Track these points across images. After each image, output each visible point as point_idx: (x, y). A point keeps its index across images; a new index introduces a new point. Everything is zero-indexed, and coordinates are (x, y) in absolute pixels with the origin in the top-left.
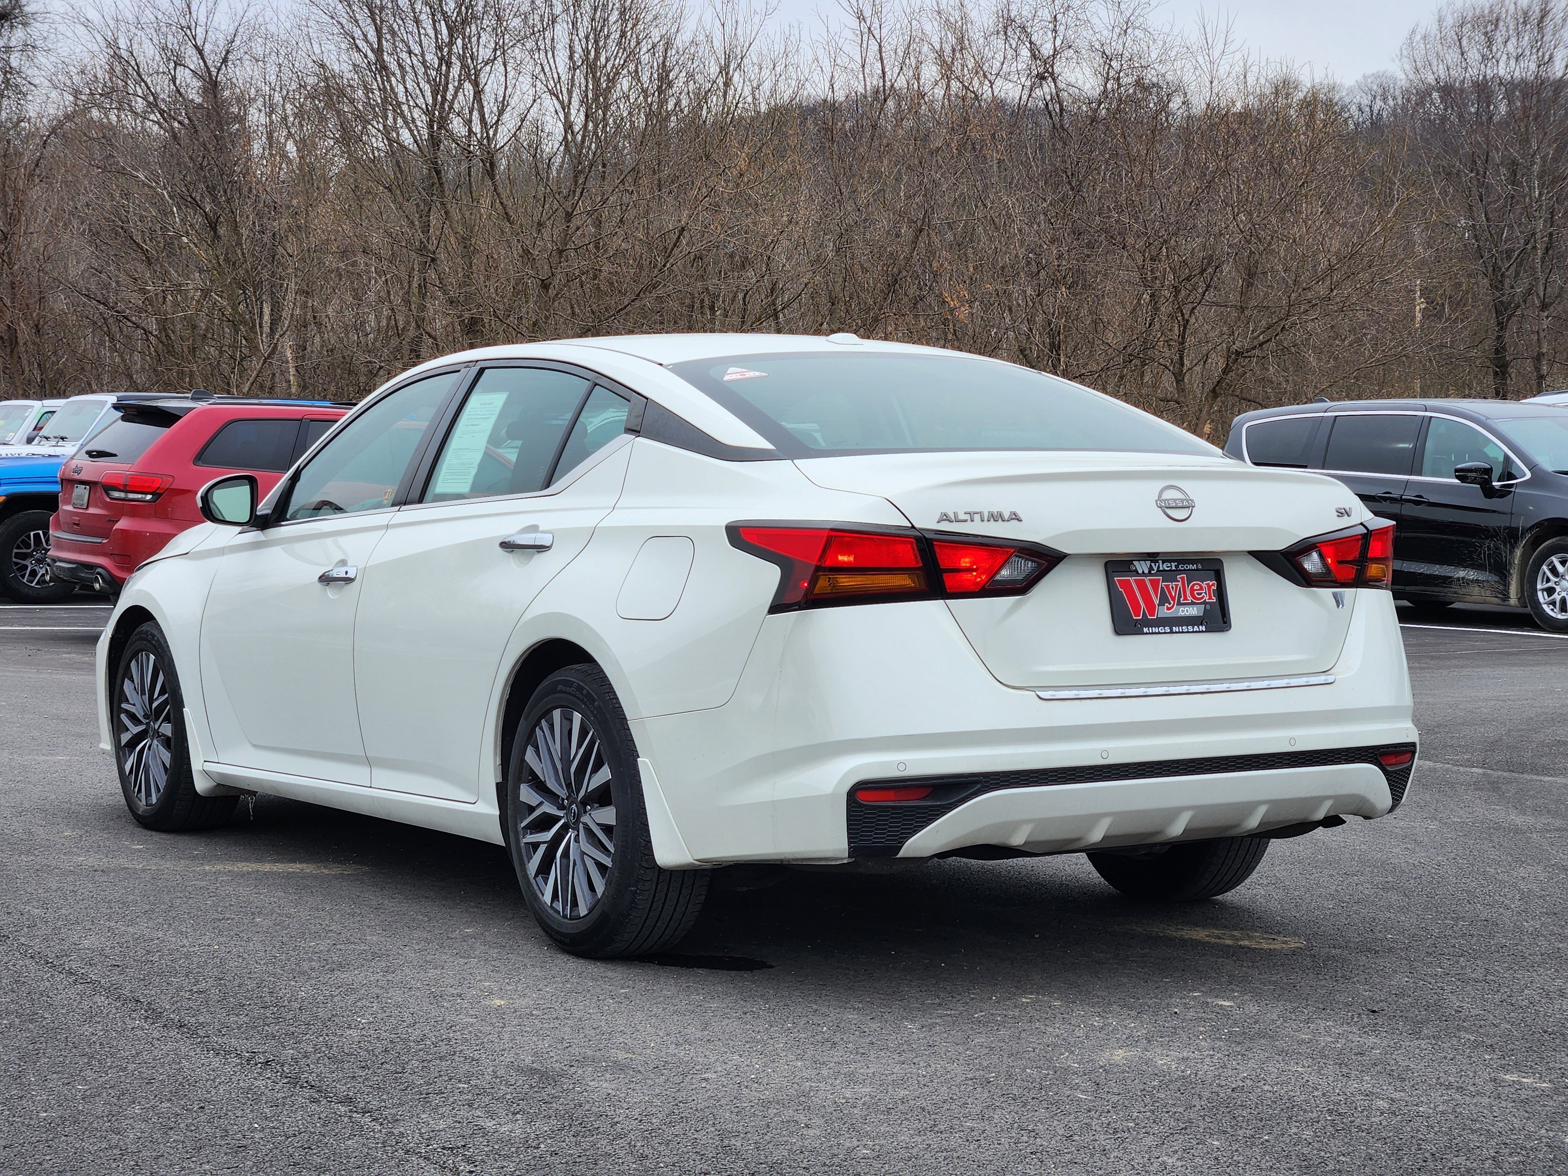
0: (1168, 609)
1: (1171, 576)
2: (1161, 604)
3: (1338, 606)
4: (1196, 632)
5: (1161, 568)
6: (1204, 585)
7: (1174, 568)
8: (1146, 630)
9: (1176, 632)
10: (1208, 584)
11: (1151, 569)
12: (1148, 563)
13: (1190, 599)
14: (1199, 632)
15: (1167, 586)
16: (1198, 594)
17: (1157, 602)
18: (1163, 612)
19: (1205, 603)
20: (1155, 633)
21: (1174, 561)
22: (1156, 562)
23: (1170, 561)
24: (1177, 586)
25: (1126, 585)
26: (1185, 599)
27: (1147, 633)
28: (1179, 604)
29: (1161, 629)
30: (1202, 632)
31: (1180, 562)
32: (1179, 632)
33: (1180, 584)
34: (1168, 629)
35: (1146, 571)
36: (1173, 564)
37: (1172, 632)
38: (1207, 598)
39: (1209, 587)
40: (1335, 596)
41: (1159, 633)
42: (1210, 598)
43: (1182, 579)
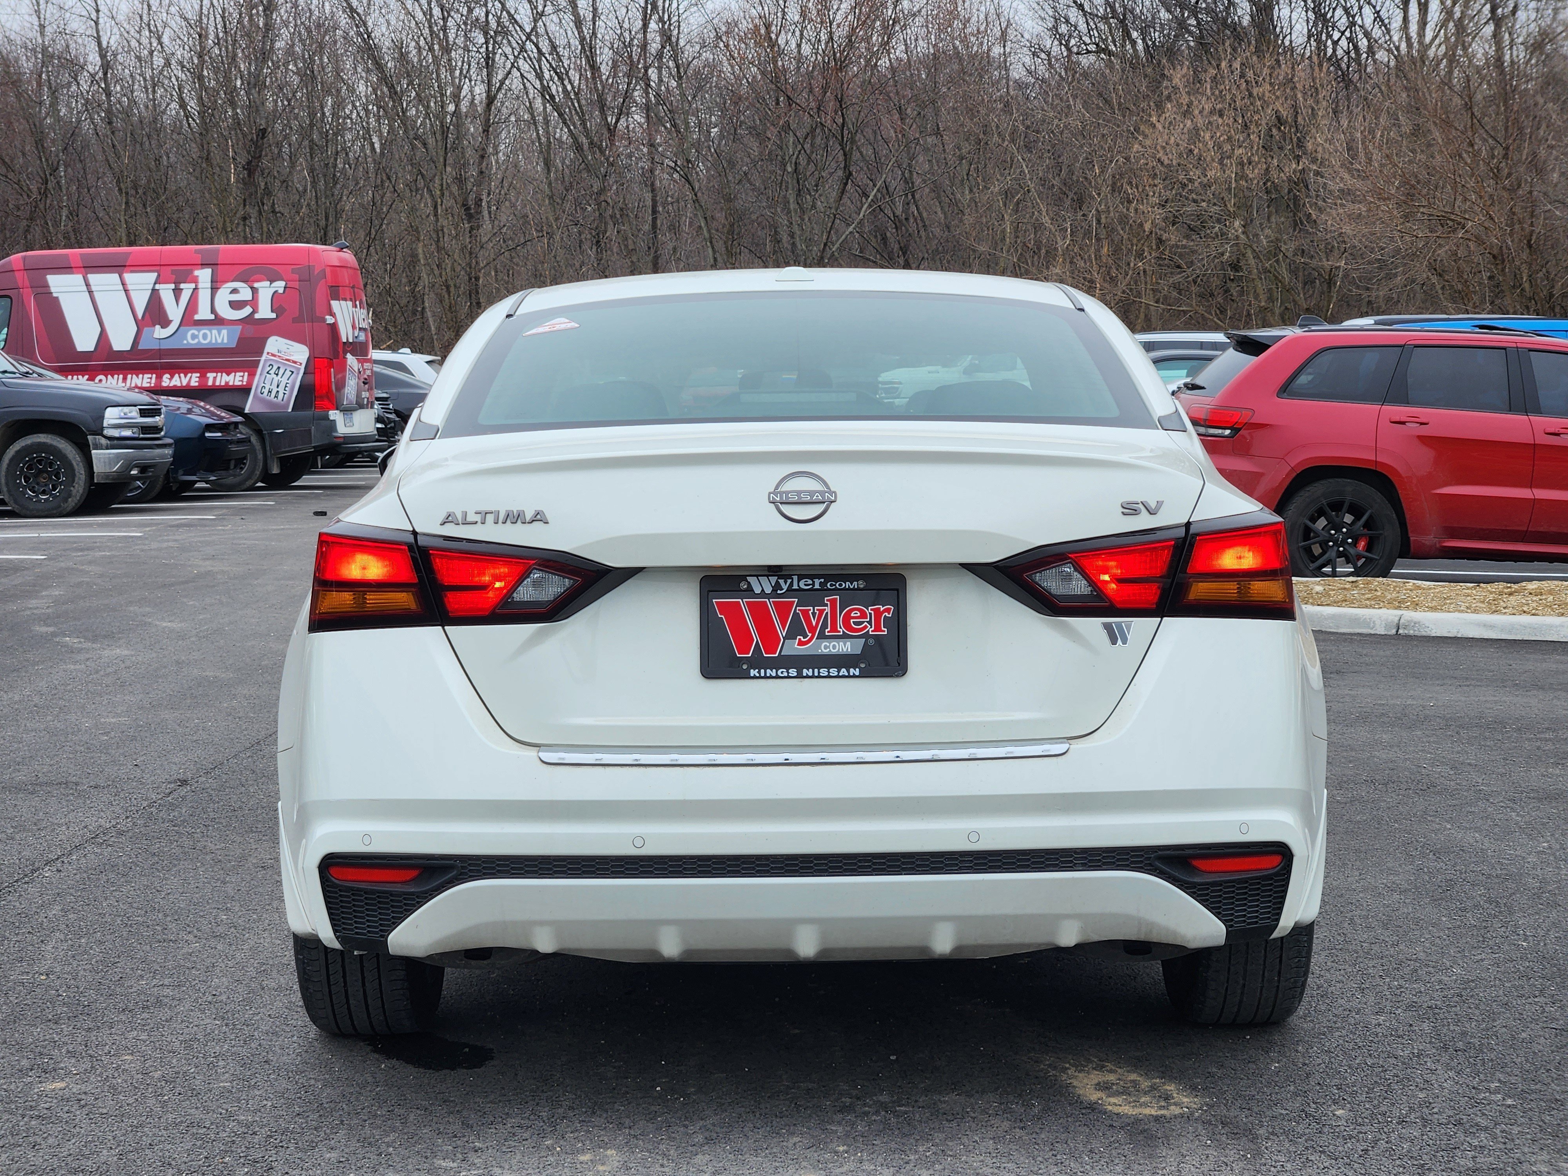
0: (801, 643)
1: (811, 597)
2: (790, 636)
3: (1114, 641)
4: (844, 677)
5: (795, 587)
6: (869, 611)
7: (817, 586)
8: (753, 672)
9: (808, 677)
10: (877, 611)
11: (777, 587)
12: (773, 580)
13: (841, 630)
14: (849, 677)
15: (805, 613)
16: (855, 623)
17: (782, 633)
18: (793, 648)
19: (866, 636)
20: (771, 677)
21: (819, 577)
22: (786, 577)
23: (812, 577)
24: (821, 611)
25: (733, 612)
26: (834, 629)
27: (755, 677)
28: (822, 636)
29: (782, 672)
30: (854, 676)
31: (828, 578)
32: (813, 677)
33: (828, 609)
34: (793, 672)
35: (768, 590)
36: (817, 582)
37: (800, 676)
38: (871, 630)
39: (878, 613)
40: (1108, 627)
41: (777, 677)
42: (878, 628)
43: (833, 602)
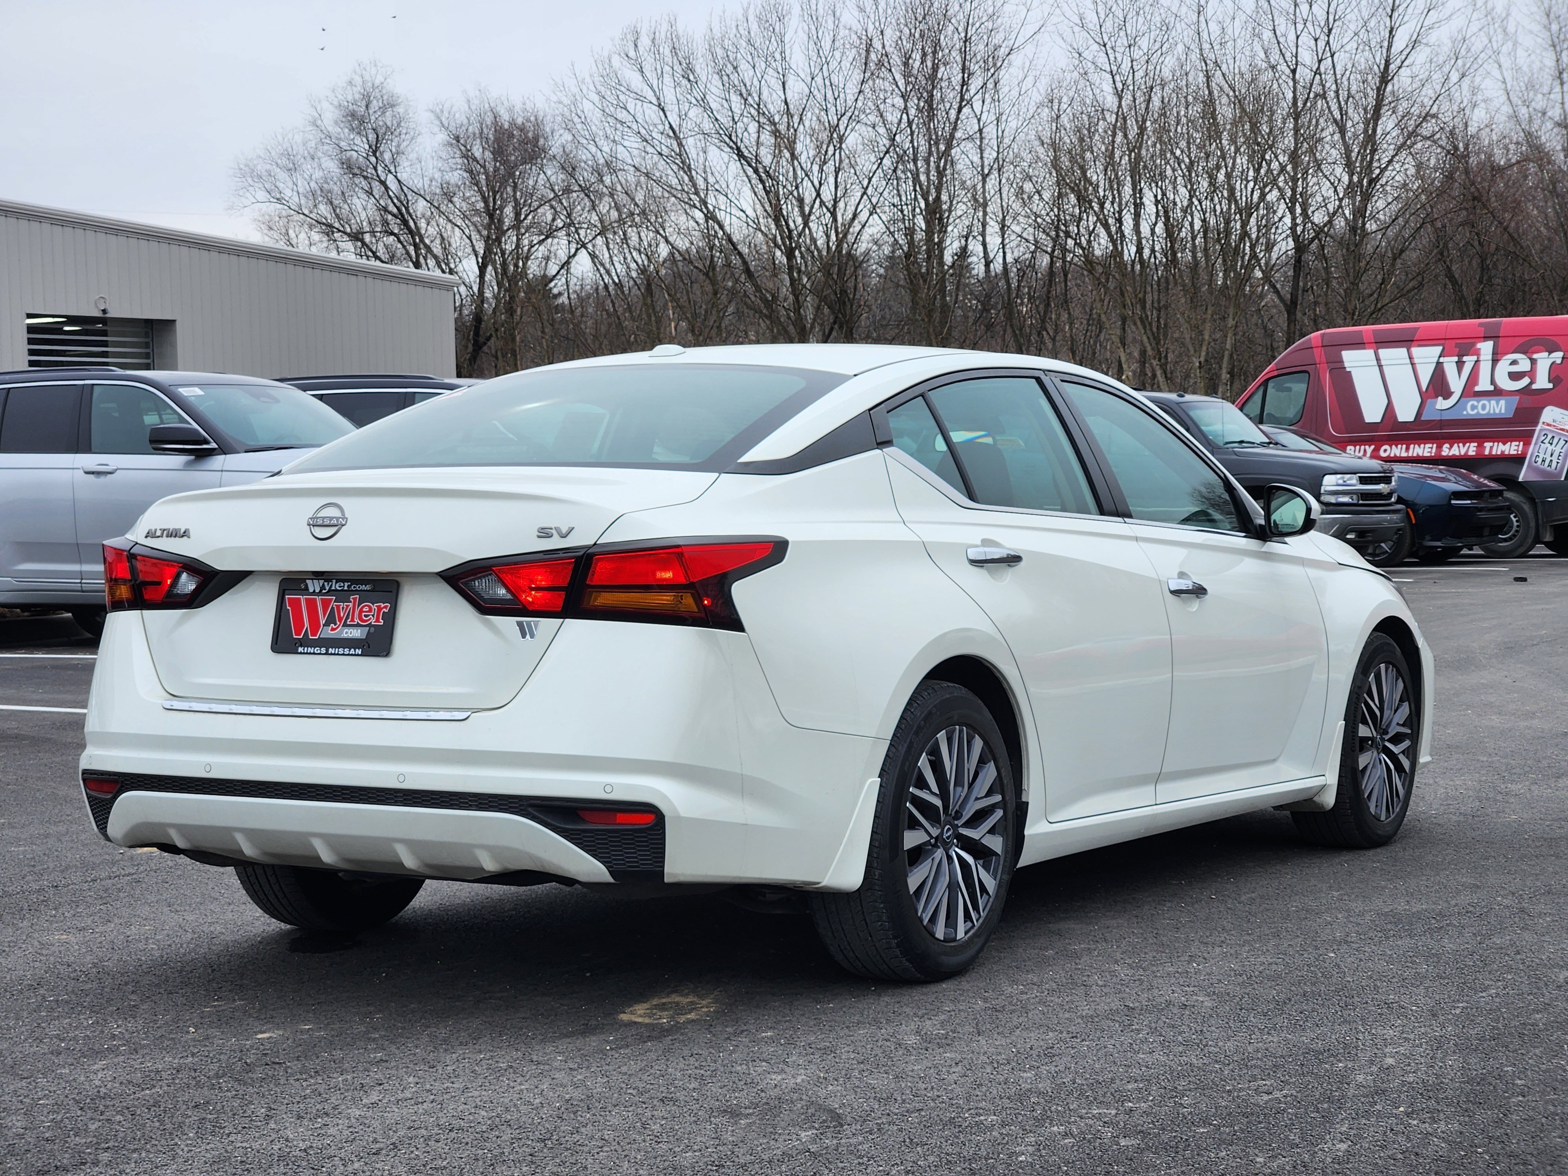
0: (333, 629)
1: (342, 596)
2: (327, 624)
3: (523, 634)
4: (352, 655)
5: (333, 588)
6: (374, 607)
7: (346, 588)
8: (300, 649)
9: (331, 654)
11: (323, 588)
12: (322, 582)
13: (357, 620)
14: (355, 655)
15: (338, 607)
16: (366, 616)
17: (323, 621)
18: (327, 633)
19: (370, 625)
20: (310, 653)
21: (347, 581)
22: (328, 581)
23: (344, 581)
24: (347, 606)
25: (296, 604)
26: (352, 620)
27: (301, 653)
28: (345, 625)
29: (317, 650)
30: (358, 655)
31: (353, 582)
32: (334, 654)
33: (351, 605)
34: (323, 650)
35: (317, 591)
36: (346, 584)
37: (327, 654)
38: (373, 621)
39: (379, 609)
40: (521, 626)
41: (314, 653)
42: (377, 620)
43: (355, 599)
